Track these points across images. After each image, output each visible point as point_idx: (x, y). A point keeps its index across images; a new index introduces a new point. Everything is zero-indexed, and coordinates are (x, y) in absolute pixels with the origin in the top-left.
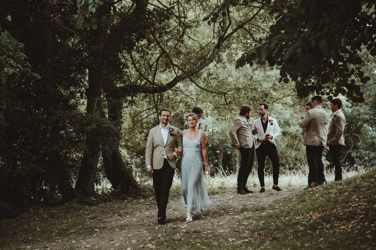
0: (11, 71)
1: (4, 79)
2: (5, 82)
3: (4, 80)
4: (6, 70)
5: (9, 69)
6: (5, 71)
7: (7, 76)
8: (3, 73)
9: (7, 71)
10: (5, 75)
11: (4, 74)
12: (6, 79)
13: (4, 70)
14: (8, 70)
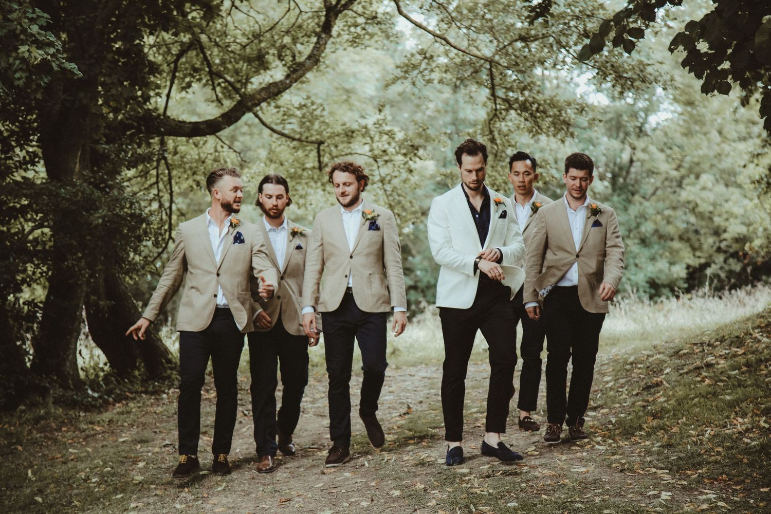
0: (38, 55)
1: (17, 75)
2: (21, 83)
3: (19, 79)
4: (23, 52)
5: (33, 49)
6: (21, 55)
7: (24, 67)
8: (16, 59)
9: (26, 55)
10: (20, 66)
11: (17, 62)
12: (24, 75)
13: (19, 51)
14: (28, 51)
